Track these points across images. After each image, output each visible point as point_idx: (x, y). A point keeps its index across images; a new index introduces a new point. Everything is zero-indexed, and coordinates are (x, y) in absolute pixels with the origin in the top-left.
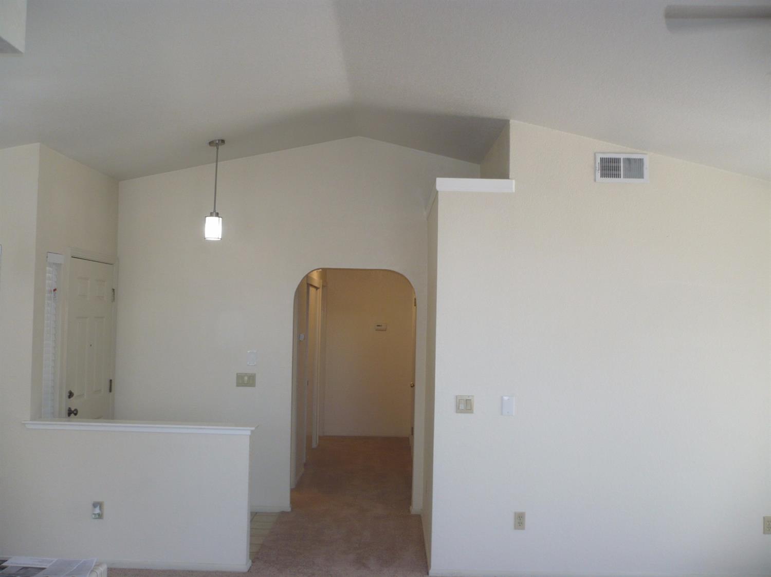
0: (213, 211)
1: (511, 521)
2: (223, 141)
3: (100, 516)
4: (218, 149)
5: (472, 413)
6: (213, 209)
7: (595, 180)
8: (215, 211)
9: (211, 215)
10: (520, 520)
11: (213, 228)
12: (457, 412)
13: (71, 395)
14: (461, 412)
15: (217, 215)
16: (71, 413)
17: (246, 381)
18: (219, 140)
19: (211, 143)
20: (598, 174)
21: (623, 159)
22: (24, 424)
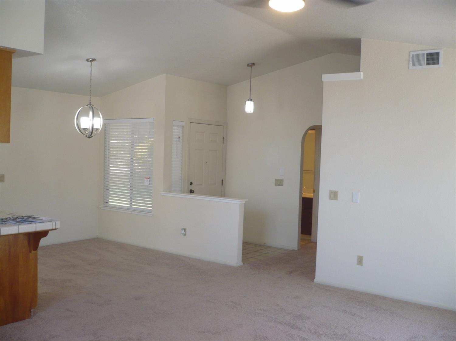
0: (249, 99)
1: (356, 260)
2: (254, 64)
3: (185, 235)
4: (251, 68)
5: (337, 200)
6: (249, 98)
7: (408, 68)
8: (250, 98)
9: (248, 100)
10: (360, 260)
11: (249, 107)
12: (330, 199)
13: (191, 184)
14: (332, 199)
15: (251, 100)
16: (191, 192)
17: (279, 183)
18: (252, 63)
19: (248, 65)
20: (411, 64)
21: (427, 54)
22: (161, 193)
